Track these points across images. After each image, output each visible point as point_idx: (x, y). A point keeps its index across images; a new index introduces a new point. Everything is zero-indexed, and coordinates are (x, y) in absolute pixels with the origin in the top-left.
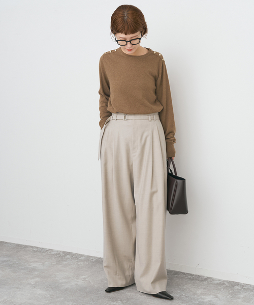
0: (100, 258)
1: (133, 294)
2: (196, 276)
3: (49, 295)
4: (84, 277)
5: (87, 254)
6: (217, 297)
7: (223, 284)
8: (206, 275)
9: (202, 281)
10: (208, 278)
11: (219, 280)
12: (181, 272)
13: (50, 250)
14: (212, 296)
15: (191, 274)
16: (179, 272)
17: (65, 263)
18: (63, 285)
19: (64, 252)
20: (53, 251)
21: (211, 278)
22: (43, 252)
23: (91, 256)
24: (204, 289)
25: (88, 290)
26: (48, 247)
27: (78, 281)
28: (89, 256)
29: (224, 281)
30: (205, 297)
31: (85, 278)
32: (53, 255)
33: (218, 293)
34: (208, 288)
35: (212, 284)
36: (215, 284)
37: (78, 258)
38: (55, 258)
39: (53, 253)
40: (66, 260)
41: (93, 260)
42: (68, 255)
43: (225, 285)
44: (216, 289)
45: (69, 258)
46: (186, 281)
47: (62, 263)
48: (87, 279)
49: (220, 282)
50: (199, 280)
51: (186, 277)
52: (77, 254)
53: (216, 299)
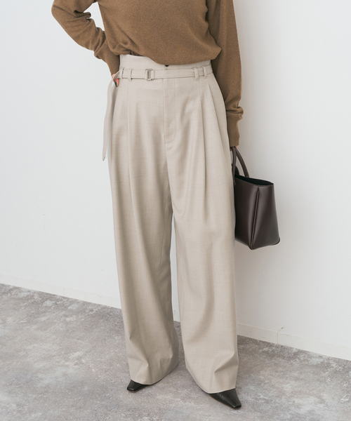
0: (105, 307)
1: (169, 397)
2: (277, 347)
3: (14, 406)
4: (77, 354)
5: (81, 298)
6: (322, 401)
7: (329, 365)
8: (296, 345)
9: (290, 358)
10: (300, 352)
11: (321, 357)
12: (251, 339)
13: (15, 288)
14: (312, 399)
15: (269, 343)
16: (246, 338)
17: (43, 319)
18: (40, 375)
19: (41, 294)
20: (21, 292)
21: (305, 352)
22: (4, 293)
23: (90, 303)
24: (297, 379)
25: (86, 388)
26: (11, 283)
27: (67, 366)
28: (85, 303)
29: (329, 359)
30: (301, 401)
31: (79, 358)
32: (21, 299)
33: (323, 391)
34: (302, 377)
35: (308, 365)
36: (313, 366)
37: (66, 307)
38: (26, 306)
39: (22, 295)
40: (44, 312)
41: (92, 310)
42: (47, 299)
43: (332, 369)
44: (318, 380)
45: (50, 307)
46: (261, 359)
47: (38, 319)
48: (84, 361)
49: (322, 360)
50: (284, 358)
51: (260, 351)
52: (64, 298)
53: (322, 406)
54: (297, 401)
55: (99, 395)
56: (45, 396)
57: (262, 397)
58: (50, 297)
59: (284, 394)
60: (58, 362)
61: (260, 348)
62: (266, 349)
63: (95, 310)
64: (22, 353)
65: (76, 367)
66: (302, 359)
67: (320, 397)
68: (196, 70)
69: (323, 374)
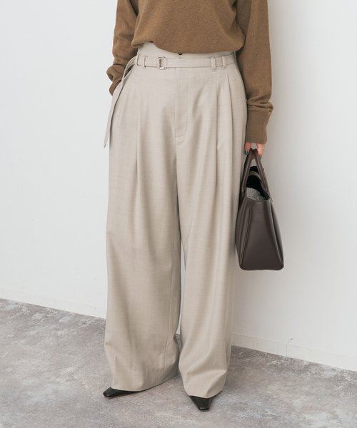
0: (99, 320)
1: (168, 414)
2: (287, 359)
4: (69, 370)
5: (73, 310)
6: (336, 417)
7: (342, 379)
8: (306, 356)
9: (300, 372)
10: (311, 365)
11: (334, 370)
12: (257, 352)
13: (2, 300)
14: (324, 415)
15: (277, 356)
16: (253, 351)
17: (32, 333)
18: (29, 393)
19: (29, 306)
20: (8, 304)
21: (317, 365)
23: (82, 315)
24: (307, 394)
25: (79, 406)
27: (58, 383)
28: (77, 316)
29: (342, 372)
31: (71, 374)
32: (9, 312)
33: (337, 406)
34: (313, 391)
35: (320, 379)
36: (325, 379)
37: (56, 320)
38: (13, 319)
39: (9, 308)
40: (33, 326)
41: (85, 323)
42: (36, 312)
43: (346, 382)
44: (331, 395)
45: (40, 320)
46: (269, 372)
47: (27, 333)
48: (76, 377)
49: (335, 373)
50: (293, 371)
51: (268, 364)
52: (54, 310)
53: (335, 422)
54: (307, 417)
55: (93, 413)
56: (34, 415)
57: (269, 413)
58: (40, 309)
59: (293, 410)
60: (48, 378)
61: (268, 362)
62: (274, 362)
63: (88, 323)
64: (9, 370)
65: (68, 383)
66: (313, 372)
67: (333, 413)
68: (213, 60)
69: (337, 389)
